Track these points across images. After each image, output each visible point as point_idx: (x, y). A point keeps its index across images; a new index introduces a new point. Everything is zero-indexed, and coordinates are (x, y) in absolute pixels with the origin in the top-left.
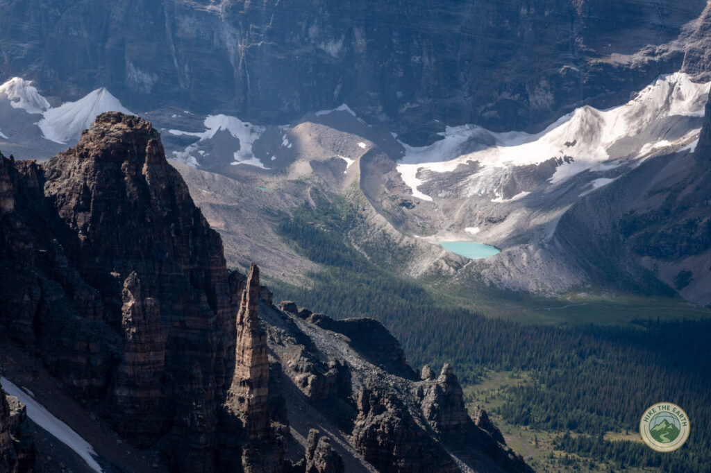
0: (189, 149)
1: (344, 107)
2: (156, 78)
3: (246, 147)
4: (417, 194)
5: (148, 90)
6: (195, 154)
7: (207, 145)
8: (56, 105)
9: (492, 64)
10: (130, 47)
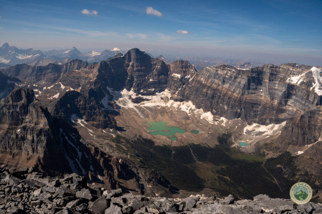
0: (217, 122)
1: (240, 119)
3: (224, 122)
5: (215, 112)
6: (218, 122)
7: (220, 121)
8: (205, 113)
9: (262, 115)
10: (214, 107)
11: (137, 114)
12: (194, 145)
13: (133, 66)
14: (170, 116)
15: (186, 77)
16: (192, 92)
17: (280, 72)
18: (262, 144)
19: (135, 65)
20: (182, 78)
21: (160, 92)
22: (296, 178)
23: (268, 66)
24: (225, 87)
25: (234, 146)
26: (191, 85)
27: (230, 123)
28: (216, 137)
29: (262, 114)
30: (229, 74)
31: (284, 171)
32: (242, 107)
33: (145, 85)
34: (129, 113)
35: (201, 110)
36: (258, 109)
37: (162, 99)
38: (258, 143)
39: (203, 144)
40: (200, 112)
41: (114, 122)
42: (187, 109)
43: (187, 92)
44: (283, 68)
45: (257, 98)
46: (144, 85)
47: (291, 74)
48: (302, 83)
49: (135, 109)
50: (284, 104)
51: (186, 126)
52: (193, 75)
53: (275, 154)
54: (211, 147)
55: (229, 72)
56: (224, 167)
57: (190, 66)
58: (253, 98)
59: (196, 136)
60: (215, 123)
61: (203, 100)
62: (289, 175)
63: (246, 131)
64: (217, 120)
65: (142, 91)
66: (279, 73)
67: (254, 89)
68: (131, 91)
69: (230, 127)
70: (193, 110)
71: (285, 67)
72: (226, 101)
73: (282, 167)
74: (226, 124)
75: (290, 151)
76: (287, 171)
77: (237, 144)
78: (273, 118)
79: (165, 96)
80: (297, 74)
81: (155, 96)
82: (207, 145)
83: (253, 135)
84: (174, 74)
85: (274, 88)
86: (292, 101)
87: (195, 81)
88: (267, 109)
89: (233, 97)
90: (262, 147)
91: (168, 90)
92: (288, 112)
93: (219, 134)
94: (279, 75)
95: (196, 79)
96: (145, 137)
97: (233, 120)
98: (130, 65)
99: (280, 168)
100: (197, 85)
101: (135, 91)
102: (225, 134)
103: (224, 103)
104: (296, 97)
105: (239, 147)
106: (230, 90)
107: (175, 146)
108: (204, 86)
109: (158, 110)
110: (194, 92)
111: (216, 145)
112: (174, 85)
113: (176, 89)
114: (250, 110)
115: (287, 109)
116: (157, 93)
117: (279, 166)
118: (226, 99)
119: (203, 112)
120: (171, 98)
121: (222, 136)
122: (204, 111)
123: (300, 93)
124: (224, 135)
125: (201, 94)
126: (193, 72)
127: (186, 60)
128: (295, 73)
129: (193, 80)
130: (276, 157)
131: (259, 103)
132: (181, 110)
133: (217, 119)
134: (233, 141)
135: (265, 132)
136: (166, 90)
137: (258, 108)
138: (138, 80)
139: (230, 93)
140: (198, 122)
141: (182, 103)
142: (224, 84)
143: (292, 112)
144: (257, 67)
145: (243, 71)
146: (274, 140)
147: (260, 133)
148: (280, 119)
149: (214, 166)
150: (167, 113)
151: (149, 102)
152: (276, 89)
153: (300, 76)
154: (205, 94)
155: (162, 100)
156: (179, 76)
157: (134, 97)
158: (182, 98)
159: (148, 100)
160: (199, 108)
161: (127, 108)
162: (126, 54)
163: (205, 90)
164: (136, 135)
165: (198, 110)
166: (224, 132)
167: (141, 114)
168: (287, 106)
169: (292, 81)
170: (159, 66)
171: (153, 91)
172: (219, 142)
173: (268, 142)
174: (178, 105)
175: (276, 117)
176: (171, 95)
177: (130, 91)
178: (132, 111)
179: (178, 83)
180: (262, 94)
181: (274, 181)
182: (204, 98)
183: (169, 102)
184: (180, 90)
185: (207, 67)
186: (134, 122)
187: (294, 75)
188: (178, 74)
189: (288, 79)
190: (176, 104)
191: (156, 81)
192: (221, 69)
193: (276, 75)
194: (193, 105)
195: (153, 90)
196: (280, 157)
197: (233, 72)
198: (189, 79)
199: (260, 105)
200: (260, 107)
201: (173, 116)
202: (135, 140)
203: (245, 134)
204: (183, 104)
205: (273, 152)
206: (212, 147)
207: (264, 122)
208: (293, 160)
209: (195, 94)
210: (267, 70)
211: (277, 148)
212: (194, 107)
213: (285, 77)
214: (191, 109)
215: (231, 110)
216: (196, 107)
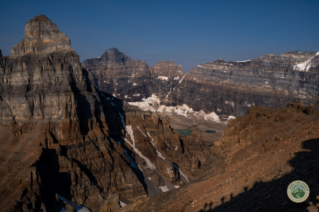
0: (226, 121)
2: (221, 110)
5: (220, 112)
6: (227, 122)
7: (229, 121)
8: (206, 114)
10: (218, 105)
13: (112, 69)
15: (175, 79)
16: (185, 94)
19: (114, 67)
20: (170, 80)
21: (146, 98)
23: (269, 56)
24: (225, 83)
26: (183, 86)
29: (276, 106)
30: (227, 69)
32: (252, 101)
35: (202, 112)
36: (270, 102)
37: (151, 105)
40: (201, 114)
42: (184, 113)
43: (179, 95)
44: (284, 57)
45: (265, 91)
46: (127, 89)
47: (295, 61)
48: (312, 68)
50: (297, 94)
51: (196, 128)
52: (182, 76)
55: (227, 67)
57: (176, 67)
58: (261, 91)
60: (224, 123)
61: (202, 100)
64: (225, 120)
65: (126, 97)
66: (281, 62)
67: (260, 81)
70: (191, 113)
71: (288, 56)
72: (233, 97)
79: (153, 102)
80: (302, 62)
81: (142, 102)
84: (159, 77)
85: (281, 78)
86: (304, 89)
87: (186, 82)
88: (279, 100)
89: (239, 92)
91: (155, 95)
92: (303, 101)
95: (187, 79)
98: (109, 67)
100: (190, 86)
103: (230, 99)
104: (308, 84)
106: (233, 85)
108: (200, 85)
110: (188, 94)
112: (161, 89)
113: (165, 92)
114: (261, 103)
115: (301, 98)
116: (143, 99)
118: (232, 95)
119: (205, 114)
120: (162, 103)
122: (205, 112)
123: (311, 79)
125: (197, 95)
126: (181, 73)
128: (299, 60)
129: (184, 80)
131: (268, 95)
132: (177, 114)
133: (224, 119)
136: (153, 95)
137: (268, 100)
138: (120, 85)
139: (234, 87)
140: (206, 123)
141: (175, 107)
142: (224, 80)
143: (308, 101)
145: (243, 63)
152: (283, 79)
153: (305, 63)
154: (204, 94)
155: (151, 106)
156: (166, 78)
158: (174, 102)
160: (198, 110)
162: (103, 55)
163: (202, 89)
165: (196, 112)
168: (300, 95)
169: (299, 68)
170: (142, 69)
171: (139, 97)
174: (171, 109)
176: (160, 100)
179: (166, 86)
180: (268, 87)
182: (203, 98)
183: (159, 108)
184: (170, 93)
185: (199, 66)
187: (299, 62)
188: (164, 76)
189: (295, 67)
190: (169, 109)
191: (141, 85)
192: (216, 65)
194: (190, 108)
195: (139, 95)
197: (231, 66)
198: (178, 80)
199: (270, 97)
200: (271, 100)
204: (177, 108)
209: (189, 95)
210: (269, 60)
212: (191, 110)
213: (289, 66)
214: (188, 113)
215: (240, 105)
216: (193, 110)
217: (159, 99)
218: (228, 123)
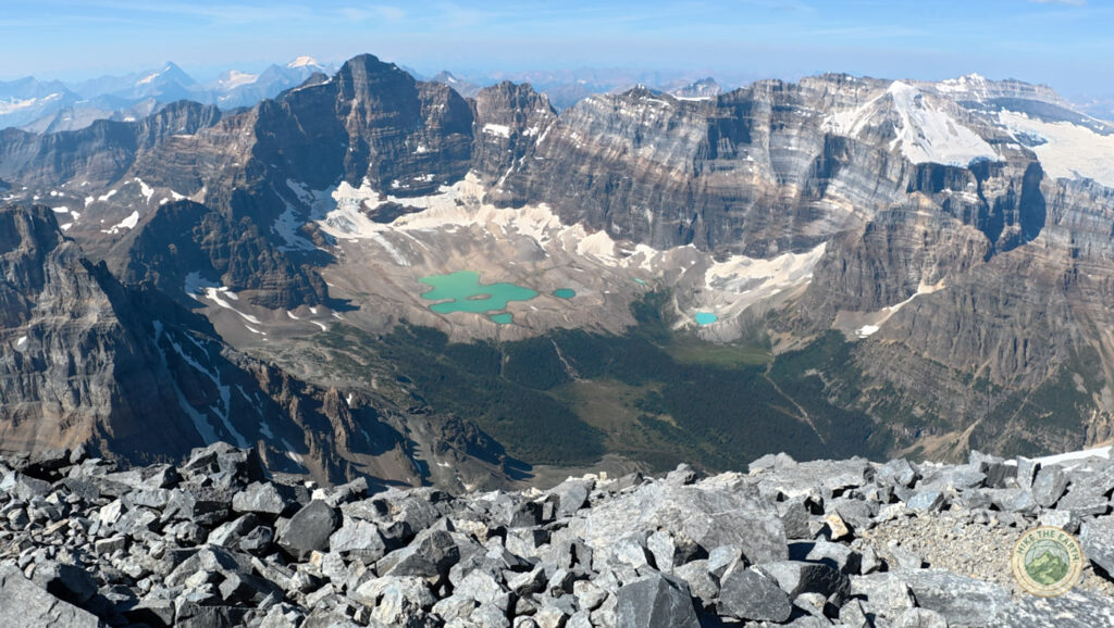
0: (627, 258)
1: (691, 245)
2: (622, 228)
3: (648, 260)
4: (708, 287)
5: (618, 233)
6: (628, 261)
7: (634, 258)
8: (588, 235)
9: (755, 231)
10: (614, 215)
11: (387, 257)
12: (564, 331)
13: (361, 111)
14: (486, 252)
15: (525, 133)
16: (546, 177)
17: (801, 102)
18: (759, 313)
19: (367, 106)
20: (514, 136)
21: (451, 184)
22: (861, 403)
23: (765, 86)
24: (642, 156)
25: (679, 325)
26: (543, 156)
27: (663, 259)
28: (627, 303)
29: (756, 226)
30: (652, 116)
31: (828, 385)
32: (696, 210)
33: (403, 167)
34: (363, 254)
35: (578, 227)
36: (744, 215)
37: (459, 203)
38: (748, 311)
39: (591, 326)
40: (574, 235)
41: (320, 284)
42: (536, 229)
43: (531, 178)
44: (809, 90)
45: (739, 182)
46: (401, 165)
47: (832, 105)
48: (867, 130)
49: (381, 240)
50: (818, 195)
51: (538, 279)
52: (546, 126)
53: (798, 339)
54: (614, 332)
55: (653, 110)
56: (656, 388)
57: (535, 98)
58: (728, 183)
59: (569, 304)
60: (621, 264)
61: (582, 197)
62: (840, 396)
63: (712, 281)
64: (625, 255)
65: (396, 184)
66: (799, 103)
67: (727, 156)
68: (363, 186)
69: (666, 273)
70: (553, 229)
71: (817, 86)
72: (650, 195)
73: (821, 374)
74: (652, 262)
75: (841, 328)
76: (836, 384)
77: (689, 320)
78: (788, 235)
79: (467, 194)
80: (850, 106)
81: (437, 197)
82: (604, 330)
83: (734, 291)
84: (489, 126)
85: (787, 150)
86: (840, 184)
87: (552, 144)
88: (767, 212)
89: (669, 184)
90: (761, 323)
91: (475, 174)
92: (828, 217)
93: (634, 294)
94: (798, 109)
95: (557, 136)
96: (416, 322)
97: (672, 250)
98: (353, 107)
99: (815, 379)
100: (559, 156)
101: (374, 187)
102: (652, 292)
103: (643, 202)
104: (851, 171)
105: (695, 329)
106: (658, 163)
107: (508, 341)
108: (581, 156)
109: (449, 240)
110: (552, 177)
111: (629, 327)
112: (491, 159)
113: (497, 170)
114: (719, 217)
115: (827, 207)
116: (442, 188)
117: (811, 372)
118: (649, 190)
119: (585, 233)
120: (487, 200)
121: (645, 299)
122: (585, 230)
123: (860, 159)
124: (650, 295)
125: (572, 181)
126: (545, 115)
127: (523, 82)
128: (844, 101)
129: (547, 140)
130: (803, 348)
131: (745, 195)
132: (518, 232)
133: (624, 251)
134: (678, 311)
135: (765, 279)
136: (469, 176)
137: (741, 210)
138: (380, 153)
139: (658, 171)
140: (571, 264)
141: (519, 211)
142: (639, 147)
143: (841, 217)
144: (736, 89)
145: (692, 104)
146: (794, 301)
147: (753, 283)
148: (809, 238)
149: (627, 388)
150: (477, 243)
151: (421, 216)
152: (792, 152)
153: (858, 109)
154: (587, 180)
155: (459, 208)
156: (505, 131)
157: (374, 203)
158: (518, 197)
159: (416, 210)
160: (570, 222)
161: (356, 241)
162: (338, 74)
163: (584, 169)
164: (390, 318)
165: (567, 228)
166: (648, 289)
167: (400, 254)
168: (826, 200)
169: (837, 125)
170: (442, 106)
171: (431, 183)
172: (637, 318)
173: (778, 306)
174: (508, 217)
175: (797, 233)
176: (484, 190)
177: (358, 188)
178: (370, 248)
179: (503, 154)
180: (751, 170)
181: (802, 416)
182: (583, 193)
183: (480, 211)
184: (511, 174)
185: (587, 100)
186: (382, 282)
187: (842, 106)
188: (500, 124)
189: (826, 120)
190: (502, 216)
191: (437, 150)
192: (627, 102)
193: (790, 109)
194: (553, 214)
195: (430, 177)
196: (812, 346)
197: (665, 109)
198: (535, 137)
199: (747, 201)
200: (749, 208)
201: (495, 252)
202: (388, 335)
203: (711, 289)
204: (523, 214)
205: (793, 334)
206: (618, 334)
207: (764, 249)
208: (851, 353)
209: (556, 181)
210: (763, 98)
211: (804, 323)
212: (555, 221)
213: (816, 115)
214: (546, 228)
215: (664, 220)
216: (562, 219)
217: (482, 187)
218: (629, 264)
